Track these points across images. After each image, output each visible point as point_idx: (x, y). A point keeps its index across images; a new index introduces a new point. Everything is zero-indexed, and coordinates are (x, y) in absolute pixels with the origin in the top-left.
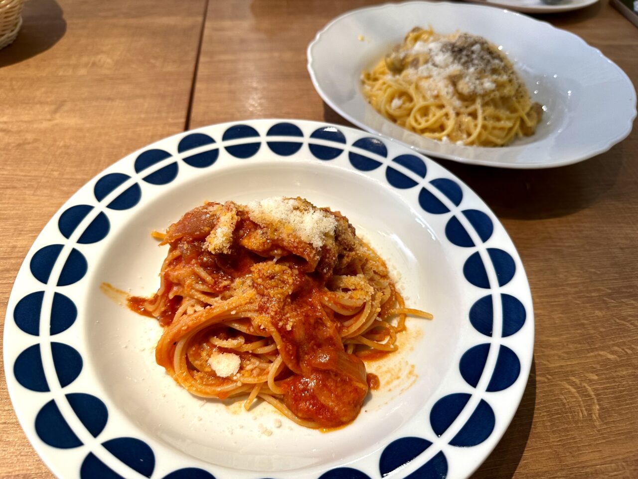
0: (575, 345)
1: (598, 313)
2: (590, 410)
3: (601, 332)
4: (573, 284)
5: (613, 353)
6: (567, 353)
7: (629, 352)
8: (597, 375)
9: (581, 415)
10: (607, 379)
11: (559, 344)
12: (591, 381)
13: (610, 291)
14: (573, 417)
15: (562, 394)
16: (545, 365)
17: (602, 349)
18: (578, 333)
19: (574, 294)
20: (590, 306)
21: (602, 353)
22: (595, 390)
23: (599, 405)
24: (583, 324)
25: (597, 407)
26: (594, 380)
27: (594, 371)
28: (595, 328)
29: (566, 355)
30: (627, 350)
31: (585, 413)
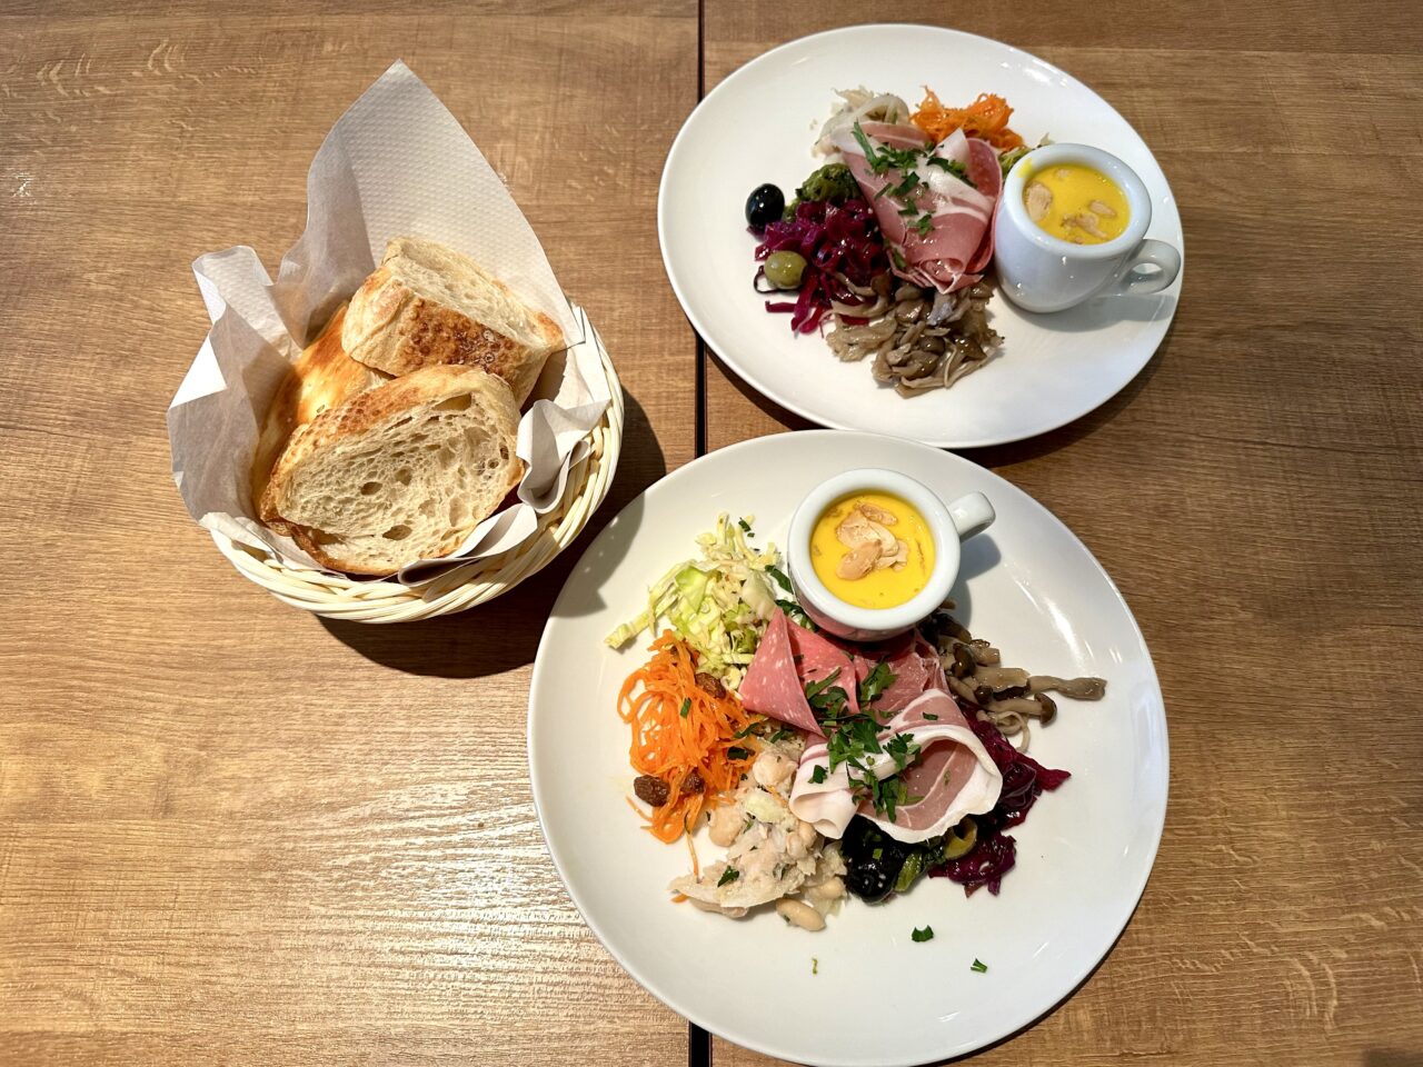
0: (1326, 900)
1: (1376, 845)
2: (1324, 1007)
3: (1372, 880)
4: (1348, 786)
5: (1380, 917)
6: (1310, 911)
7: (1406, 917)
8: (1347, 952)
9: (1308, 1013)
10: (1360, 959)
11: (1302, 895)
12: (1335, 960)
13: (1405, 805)
14: (1296, 1014)
15: (1288, 978)
16: (1273, 928)
17: (1364, 909)
18: (1335, 878)
19: (1345, 806)
20: (1367, 830)
21: (1363, 916)
22: (1337, 976)
23: (1339, 999)
24: (1347, 863)
25: (1335, 1002)
26: (1340, 960)
27: (1344, 944)
28: (1364, 872)
29: (1307, 916)
30: (1403, 914)
31: (1315, 1009)
